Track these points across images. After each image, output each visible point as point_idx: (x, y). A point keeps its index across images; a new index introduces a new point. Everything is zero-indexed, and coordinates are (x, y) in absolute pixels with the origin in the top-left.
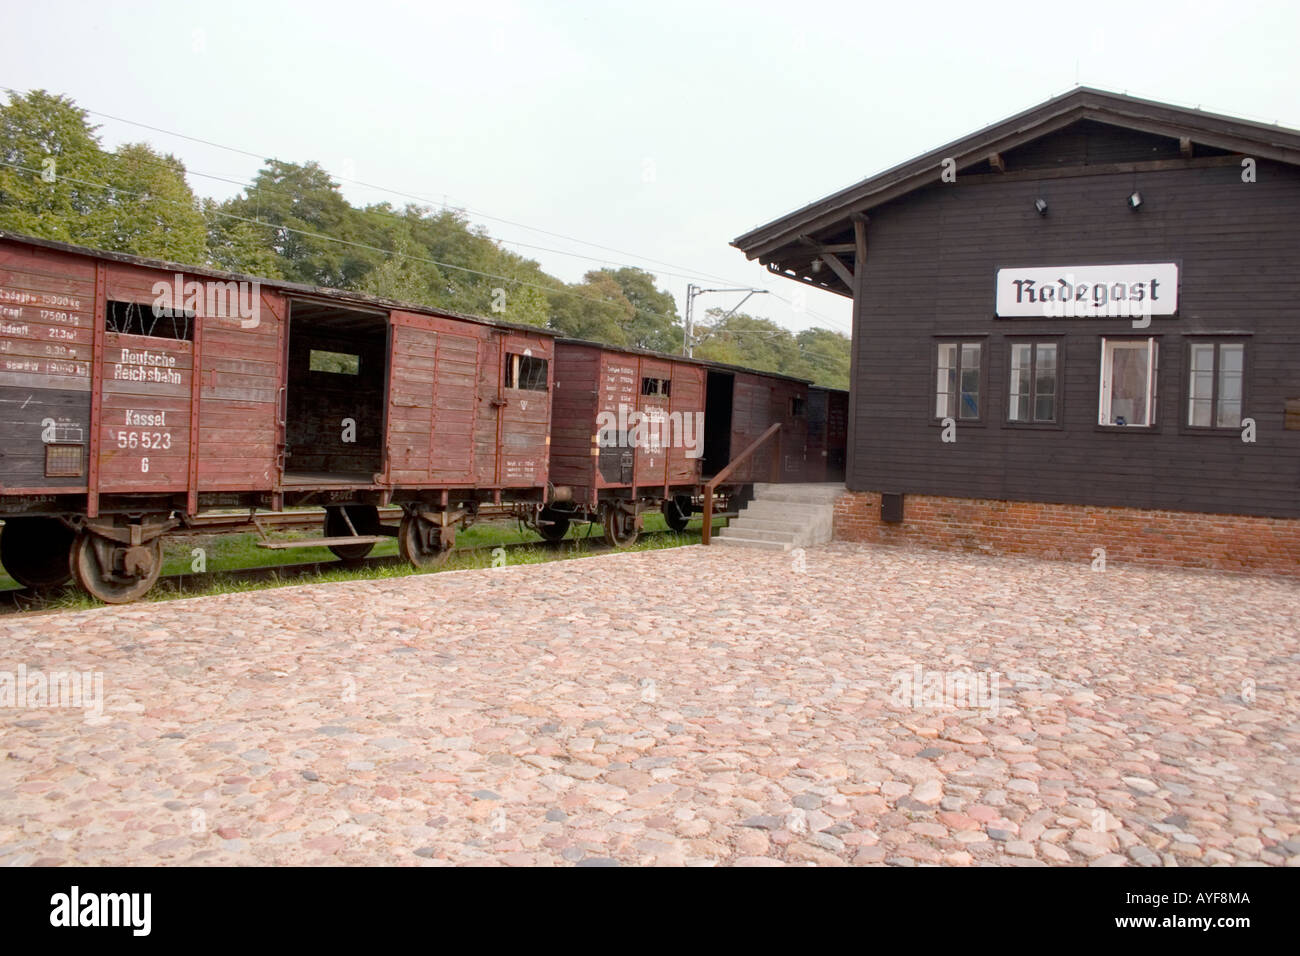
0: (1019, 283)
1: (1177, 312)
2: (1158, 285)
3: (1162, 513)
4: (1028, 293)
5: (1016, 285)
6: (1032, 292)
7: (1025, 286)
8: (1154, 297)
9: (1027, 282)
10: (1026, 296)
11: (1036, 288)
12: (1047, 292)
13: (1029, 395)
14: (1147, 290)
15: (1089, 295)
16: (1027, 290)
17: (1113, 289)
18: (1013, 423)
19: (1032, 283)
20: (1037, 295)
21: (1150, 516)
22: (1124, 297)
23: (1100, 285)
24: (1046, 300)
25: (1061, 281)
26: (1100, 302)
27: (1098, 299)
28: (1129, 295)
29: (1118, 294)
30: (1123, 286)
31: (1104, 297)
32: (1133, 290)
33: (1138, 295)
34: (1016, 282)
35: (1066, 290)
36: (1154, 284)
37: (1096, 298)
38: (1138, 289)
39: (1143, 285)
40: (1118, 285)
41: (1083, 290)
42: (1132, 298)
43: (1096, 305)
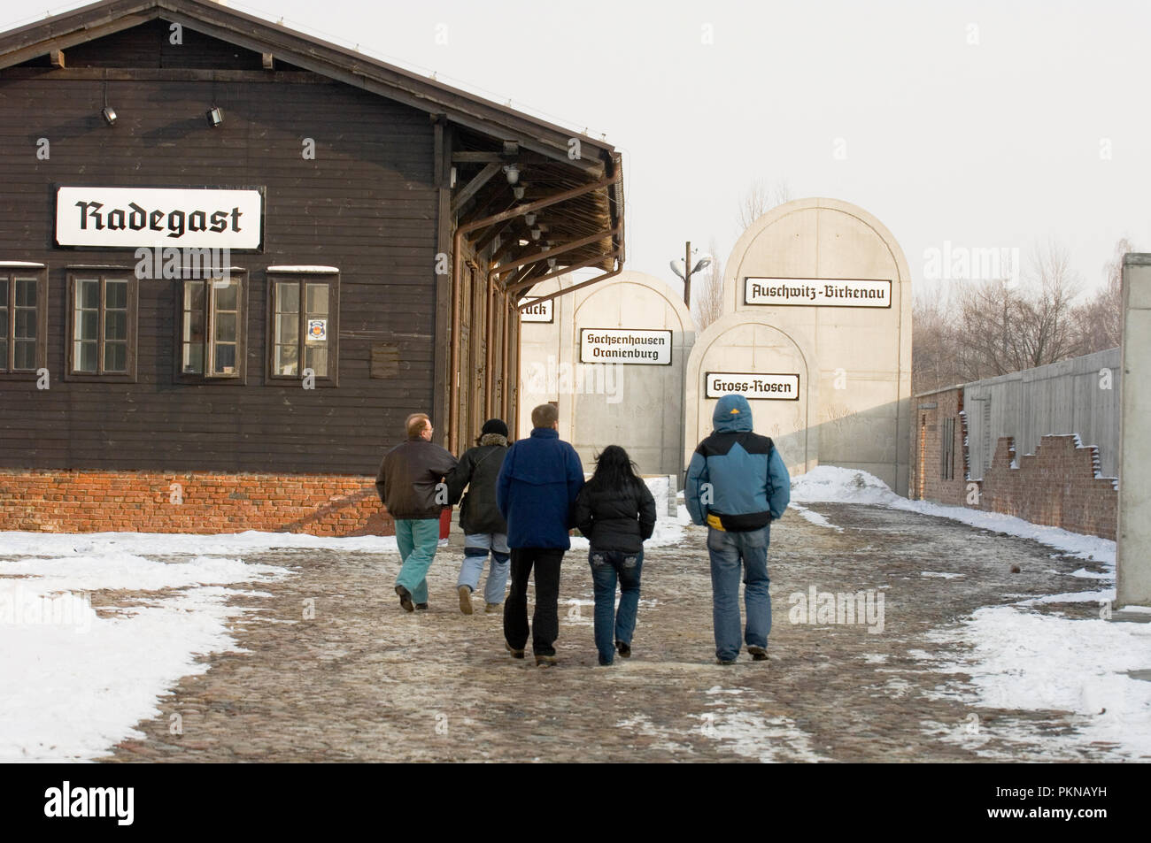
0: (83, 205)
1: (261, 246)
2: (240, 214)
3: (249, 476)
4: (95, 218)
5: (80, 208)
6: (99, 217)
7: (90, 210)
8: (236, 228)
9: (93, 204)
10: (91, 221)
11: (104, 212)
12: (116, 218)
13: (95, 341)
14: (229, 220)
15: (164, 222)
16: (93, 214)
17: (191, 218)
18: (77, 374)
19: (98, 206)
20: (105, 221)
21: (234, 479)
22: (203, 227)
23: (177, 213)
24: (115, 228)
25: (133, 205)
26: (177, 232)
27: (174, 229)
28: (209, 224)
29: (197, 224)
30: (202, 215)
31: (182, 227)
32: (213, 220)
33: (219, 226)
34: (80, 204)
35: (138, 217)
36: (236, 214)
37: (171, 227)
38: (218, 218)
39: (224, 215)
40: (197, 213)
41: (157, 218)
42: (213, 229)
43: (172, 235)
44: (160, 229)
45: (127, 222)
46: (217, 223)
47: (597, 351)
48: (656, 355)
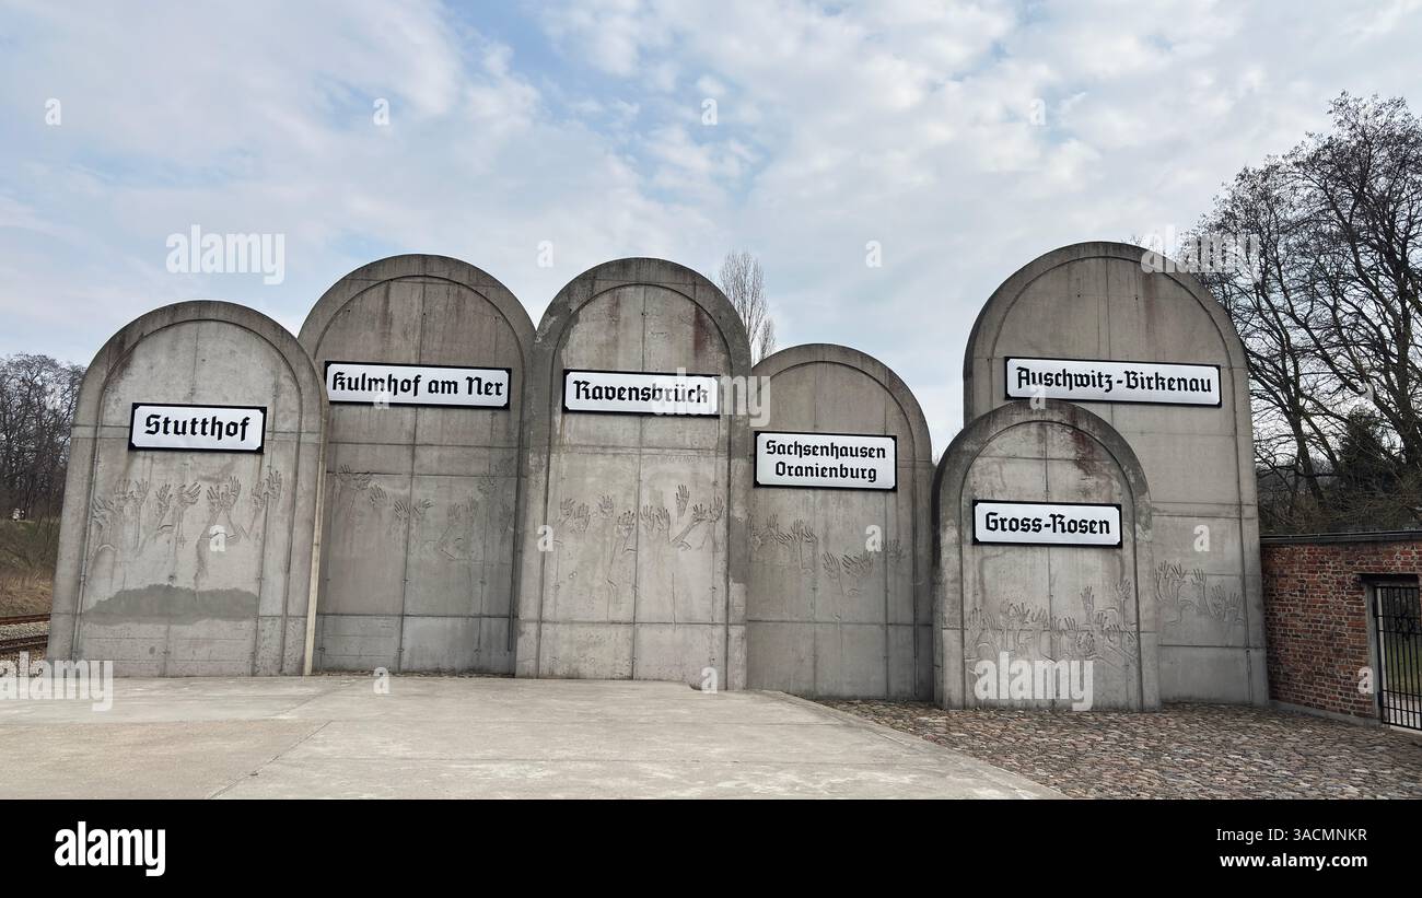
47: (781, 466)
48: (873, 474)
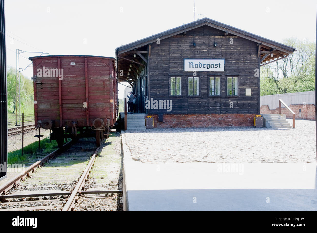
1: (224, 71)
4: (192, 66)
6: (193, 65)
8: (220, 67)
9: (192, 63)
10: (191, 66)
11: (194, 64)
12: (196, 65)
14: (218, 65)
15: (206, 66)
16: (192, 65)
17: (211, 65)
18: (189, 96)
19: (193, 63)
20: (194, 66)
22: (213, 67)
23: (208, 64)
24: (196, 67)
25: (200, 63)
26: (208, 68)
27: (208, 67)
28: (214, 66)
29: (212, 66)
30: (213, 65)
31: (209, 67)
32: (215, 66)
33: (216, 67)
34: (189, 63)
35: (201, 65)
36: (220, 64)
37: (207, 67)
38: (216, 65)
39: (217, 64)
40: (212, 64)
41: (204, 65)
42: (215, 67)
43: (207, 69)
44: (205, 67)
45: (198, 66)
46: (216, 66)
